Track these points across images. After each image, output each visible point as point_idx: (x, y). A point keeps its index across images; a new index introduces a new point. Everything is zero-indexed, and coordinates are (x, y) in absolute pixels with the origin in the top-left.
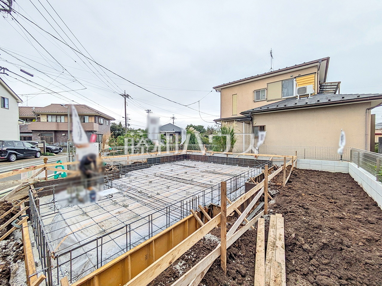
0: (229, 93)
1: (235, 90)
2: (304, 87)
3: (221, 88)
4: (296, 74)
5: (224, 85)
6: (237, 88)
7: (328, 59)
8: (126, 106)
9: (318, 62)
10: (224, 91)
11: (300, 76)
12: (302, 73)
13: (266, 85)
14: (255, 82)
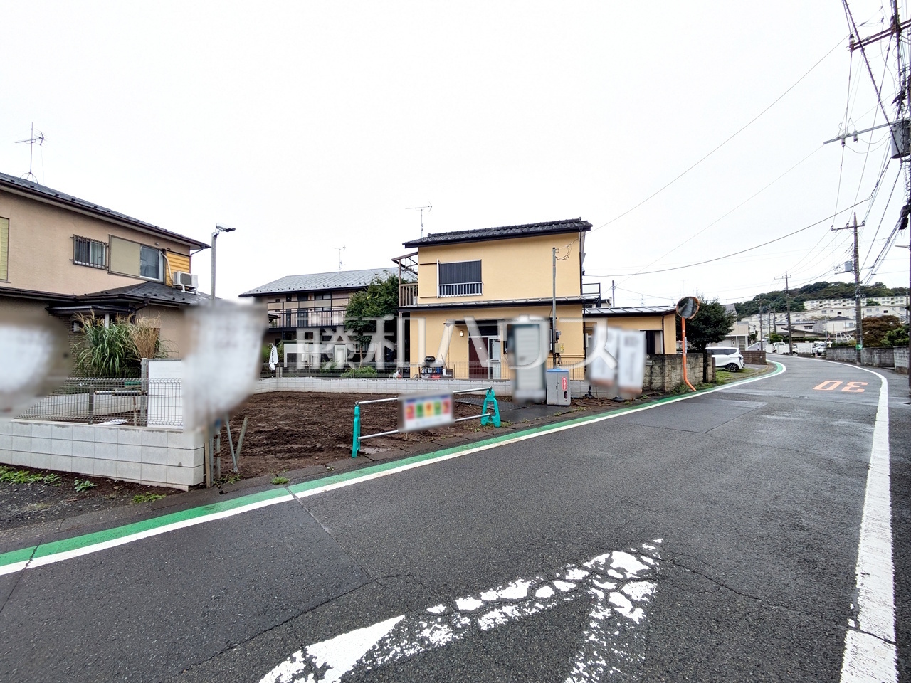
1: (3, 206)
4: (163, 246)
6: (12, 202)
11: (170, 251)
12: (173, 248)
13: (107, 237)
14: (77, 216)
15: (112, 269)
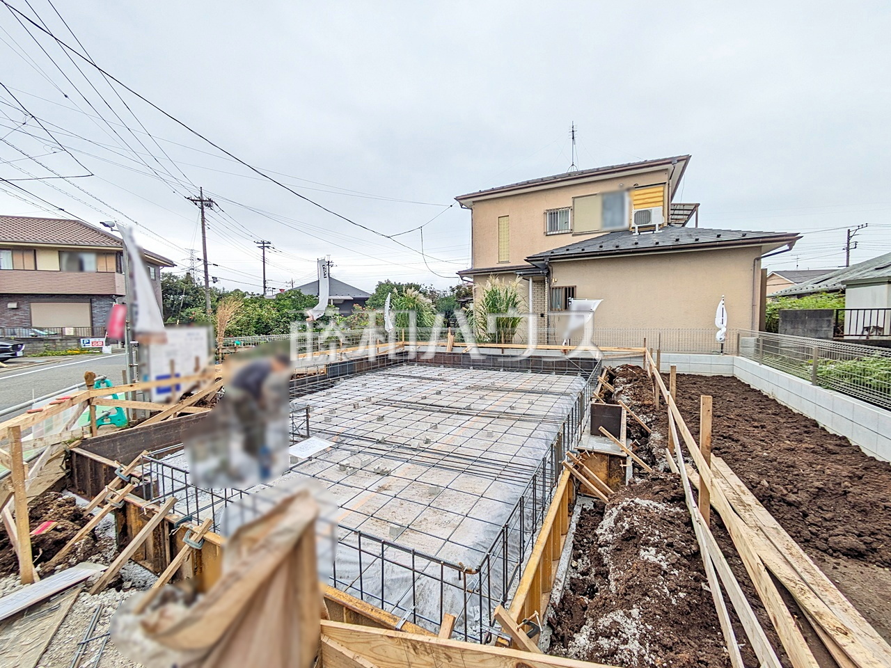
0: (490, 212)
1: (506, 207)
2: (647, 211)
3: (473, 201)
4: (630, 183)
5: (481, 194)
6: (510, 202)
7: (687, 159)
8: (206, 231)
9: (670, 163)
10: (480, 208)
11: (637, 187)
12: (641, 181)
13: (571, 200)
14: (548, 192)
15: (576, 231)
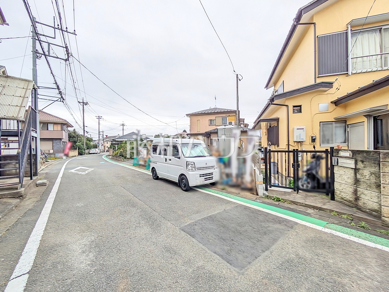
0: (195, 118)
2: (231, 122)
5: (193, 114)
6: (199, 117)
8: (84, 114)
9: (236, 111)
10: (192, 117)
11: (229, 116)
13: (215, 118)
14: (209, 115)
15: (216, 125)
